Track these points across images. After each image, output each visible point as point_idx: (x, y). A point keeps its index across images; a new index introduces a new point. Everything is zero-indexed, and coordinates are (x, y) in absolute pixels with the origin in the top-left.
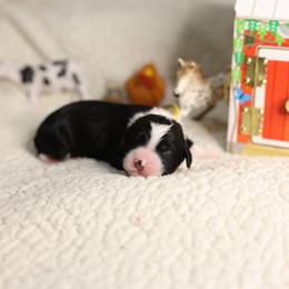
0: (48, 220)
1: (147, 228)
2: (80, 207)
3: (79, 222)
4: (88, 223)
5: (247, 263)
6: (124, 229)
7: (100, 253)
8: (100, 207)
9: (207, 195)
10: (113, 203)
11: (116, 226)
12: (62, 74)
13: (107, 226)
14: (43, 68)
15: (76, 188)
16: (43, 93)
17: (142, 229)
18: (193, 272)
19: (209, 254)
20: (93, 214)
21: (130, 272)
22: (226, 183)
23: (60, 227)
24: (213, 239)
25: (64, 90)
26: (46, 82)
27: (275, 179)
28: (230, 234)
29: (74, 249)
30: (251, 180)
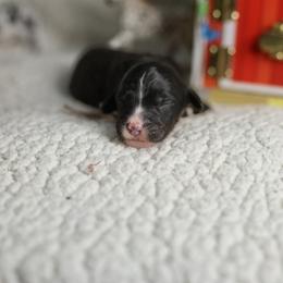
1: (99, 177)
3: (16, 167)
4: (27, 168)
5: (223, 214)
6: (71, 178)
8: (43, 151)
10: (59, 148)
11: (62, 173)
13: (50, 174)
15: (15, 130)
17: (93, 178)
18: (157, 225)
19: (176, 204)
21: (77, 226)
24: (181, 188)
28: (201, 182)
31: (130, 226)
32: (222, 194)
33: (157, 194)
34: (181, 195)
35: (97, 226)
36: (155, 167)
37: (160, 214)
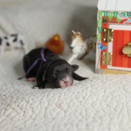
0: (18, 106)
1: (64, 109)
2: (33, 100)
3: (32, 106)
4: (37, 107)
5: (111, 119)
6: (54, 110)
7: (44, 122)
8: (42, 99)
9: (90, 92)
12: (15, 40)
13: (46, 109)
14: (6, 38)
16: (6, 50)
17: (62, 110)
18: (87, 125)
19: (93, 118)
20: (39, 102)
22: (99, 87)
23: (24, 110)
24: (95, 112)
25: (16, 48)
26: (8, 44)
27: (121, 83)
28: (102, 109)
29: (31, 120)
30: (110, 84)
31: (77, 126)
32: (111, 113)
33: (86, 115)
34: (95, 115)
35: (65, 127)
36: (84, 103)
37: (88, 121)
